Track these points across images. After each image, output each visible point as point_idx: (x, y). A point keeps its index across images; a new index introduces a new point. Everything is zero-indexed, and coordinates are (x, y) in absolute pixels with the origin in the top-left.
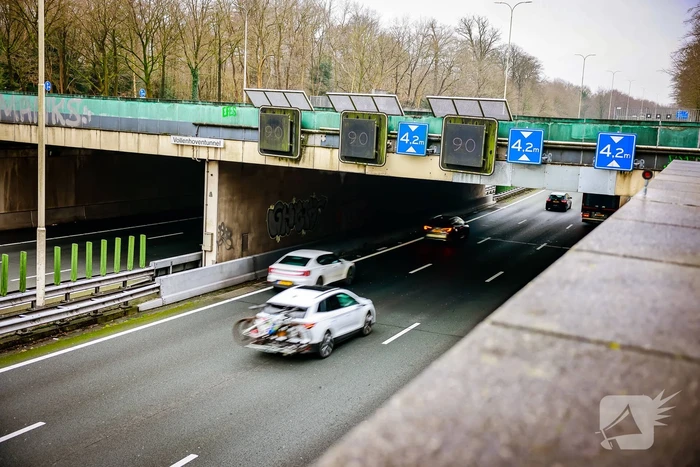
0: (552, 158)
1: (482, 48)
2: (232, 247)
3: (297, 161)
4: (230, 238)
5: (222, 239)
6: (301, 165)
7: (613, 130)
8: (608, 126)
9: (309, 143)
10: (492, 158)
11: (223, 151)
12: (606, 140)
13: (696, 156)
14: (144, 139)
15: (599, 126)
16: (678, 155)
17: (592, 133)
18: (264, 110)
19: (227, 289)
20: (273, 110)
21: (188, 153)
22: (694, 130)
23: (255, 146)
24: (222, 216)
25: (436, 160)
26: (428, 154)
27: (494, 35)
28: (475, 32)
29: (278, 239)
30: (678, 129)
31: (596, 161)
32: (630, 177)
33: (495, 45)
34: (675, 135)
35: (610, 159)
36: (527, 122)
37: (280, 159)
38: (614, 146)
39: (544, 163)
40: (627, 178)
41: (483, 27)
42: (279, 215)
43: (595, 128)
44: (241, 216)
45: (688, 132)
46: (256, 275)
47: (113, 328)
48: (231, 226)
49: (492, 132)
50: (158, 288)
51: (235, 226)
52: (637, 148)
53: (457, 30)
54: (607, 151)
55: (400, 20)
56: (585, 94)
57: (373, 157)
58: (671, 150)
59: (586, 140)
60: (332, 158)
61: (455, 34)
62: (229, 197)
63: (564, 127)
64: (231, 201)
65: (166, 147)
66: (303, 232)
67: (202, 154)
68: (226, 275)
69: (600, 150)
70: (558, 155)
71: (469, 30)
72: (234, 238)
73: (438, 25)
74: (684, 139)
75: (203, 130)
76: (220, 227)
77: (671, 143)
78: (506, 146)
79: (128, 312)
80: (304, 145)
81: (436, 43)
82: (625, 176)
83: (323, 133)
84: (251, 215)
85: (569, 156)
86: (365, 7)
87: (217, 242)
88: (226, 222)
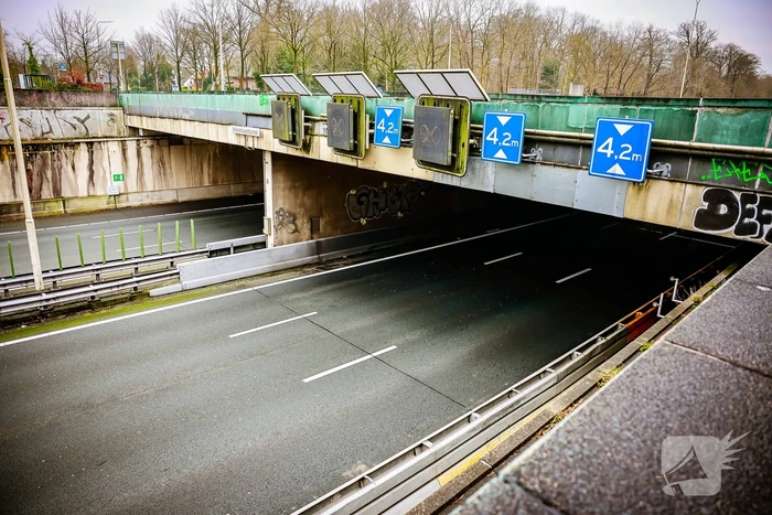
0: (542, 155)
1: (698, 49)
2: (296, 231)
3: (308, 151)
4: (293, 222)
5: (281, 223)
6: (312, 156)
8: (619, 107)
9: (316, 132)
10: (464, 153)
11: (262, 141)
13: (760, 162)
14: (220, 129)
15: (606, 107)
16: (727, 158)
19: (274, 273)
21: (243, 142)
22: (762, 114)
24: (281, 202)
26: (404, 145)
27: (712, 37)
28: (694, 35)
29: (363, 221)
30: (733, 111)
31: (591, 162)
32: (648, 190)
33: (712, 45)
34: (726, 123)
35: (612, 162)
36: (513, 103)
38: (619, 139)
39: (531, 162)
40: (643, 192)
41: (701, 30)
42: (363, 199)
43: (600, 111)
44: (307, 201)
45: (750, 117)
46: (319, 258)
47: (108, 314)
48: (293, 211)
49: (464, 117)
50: (178, 273)
51: (299, 211)
52: (653, 144)
53: (674, 33)
54: (606, 148)
55: (614, 26)
57: (350, 148)
58: (715, 150)
59: (587, 130)
61: (672, 36)
62: (289, 184)
63: (559, 109)
64: (292, 188)
65: (231, 136)
66: (399, 214)
68: (276, 259)
69: (598, 146)
70: (550, 151)
71: (688, 33)
72: (299, 222)
73: (654, 29)
74: (742, 131)
75: (250, 120)
76: (277, 213)
77: (717, 138)
78: (480, 136)
79: (137, 296)
80: (311, 133)
81: (651, 45)
82: (640, 189)
83: (323, 120)
84: (322, 201)
85: (564, 154)
86: (591, 17)
87: (274, 227)
88: (286, 208)
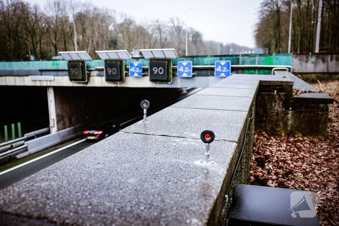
0: (197, 74)
2: (64, 124)
3: (87, 83)
4: (63, 120)
5: (59, 121)
6: (89, 85)
7: (221, 59)
8: (219, 58)
9: (91, 75)
10: (171, 76)
11: (54, 82)
12: (219, 64)
14: (17, 78)
16: (249, 69)
17: (212, 62)
18: (69, 62)
20: (74, 61)
21: (38, 84)
22: (254, 57)
23: (67, 78)
24: (58, 110)
25: (147, 78)
26: (143, 76)
29: (87, 118)
30: (248, 57)
31: (215, 74)
34: (247, 60)
35: (221, 72)
37: (79, 83)
38: (222, 67)
39: (194, 76)
41: (178, 20)
43: (214, 59)
44: (68, 110)
45: (252, 58)
48: (63, 114)
49: (169, 64)
50: (27, 147)
51: (65, 114)
52: (231, 67)
53: (168, 22)
54: (219, 69)
56: (221, 45)
57: (119, 79)
59: (211, 65)
60: (102, 81)
61: (168, 24)
62: (60, 101)
63: (201, 60)
64: (61, 103)
65: (28, 81)
67: (45, 84)
69: (216, 69)
70: (199, 72)
71: (173, 22)
72: (65, 120)
73: (160, 20)
74: (251, 62)
75: (43, 73)
76: (57, 116)
77: (245, 64)
78: (176, 70)
80: (89, 76)
83: (97, 70)
84: (72, 108)
85: (204, 72)
87: (57, 122)
88: (60, 113)
